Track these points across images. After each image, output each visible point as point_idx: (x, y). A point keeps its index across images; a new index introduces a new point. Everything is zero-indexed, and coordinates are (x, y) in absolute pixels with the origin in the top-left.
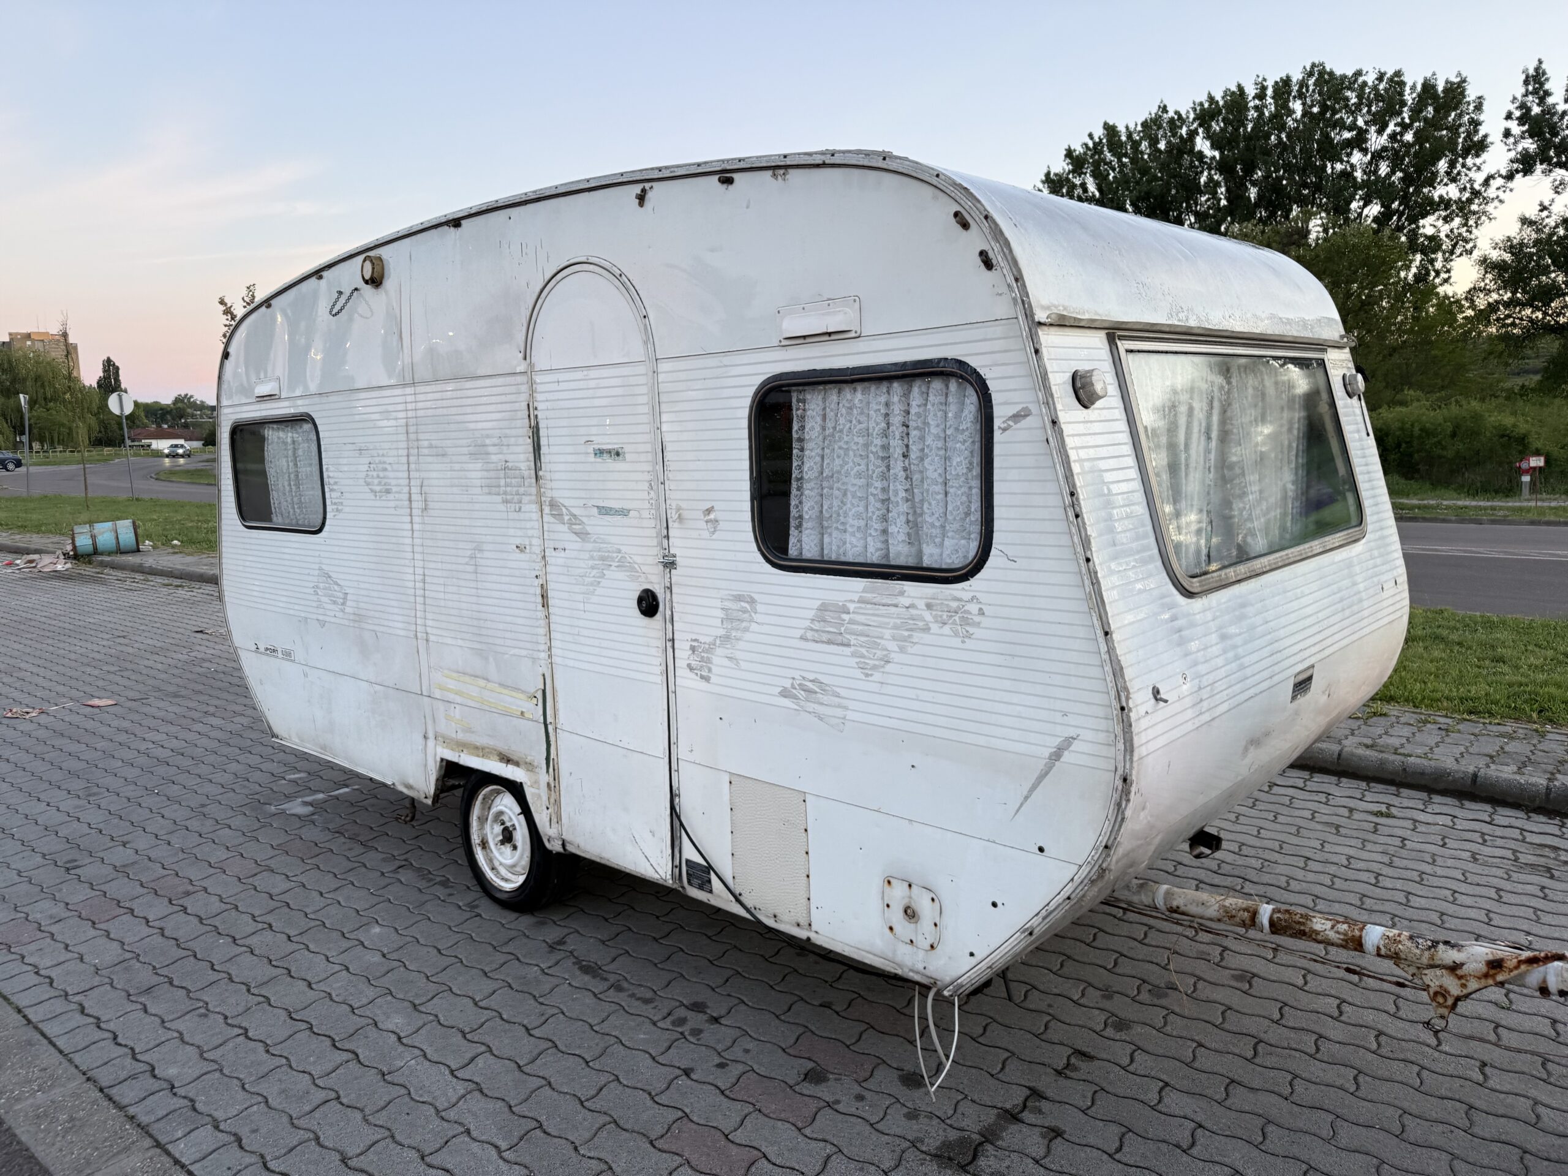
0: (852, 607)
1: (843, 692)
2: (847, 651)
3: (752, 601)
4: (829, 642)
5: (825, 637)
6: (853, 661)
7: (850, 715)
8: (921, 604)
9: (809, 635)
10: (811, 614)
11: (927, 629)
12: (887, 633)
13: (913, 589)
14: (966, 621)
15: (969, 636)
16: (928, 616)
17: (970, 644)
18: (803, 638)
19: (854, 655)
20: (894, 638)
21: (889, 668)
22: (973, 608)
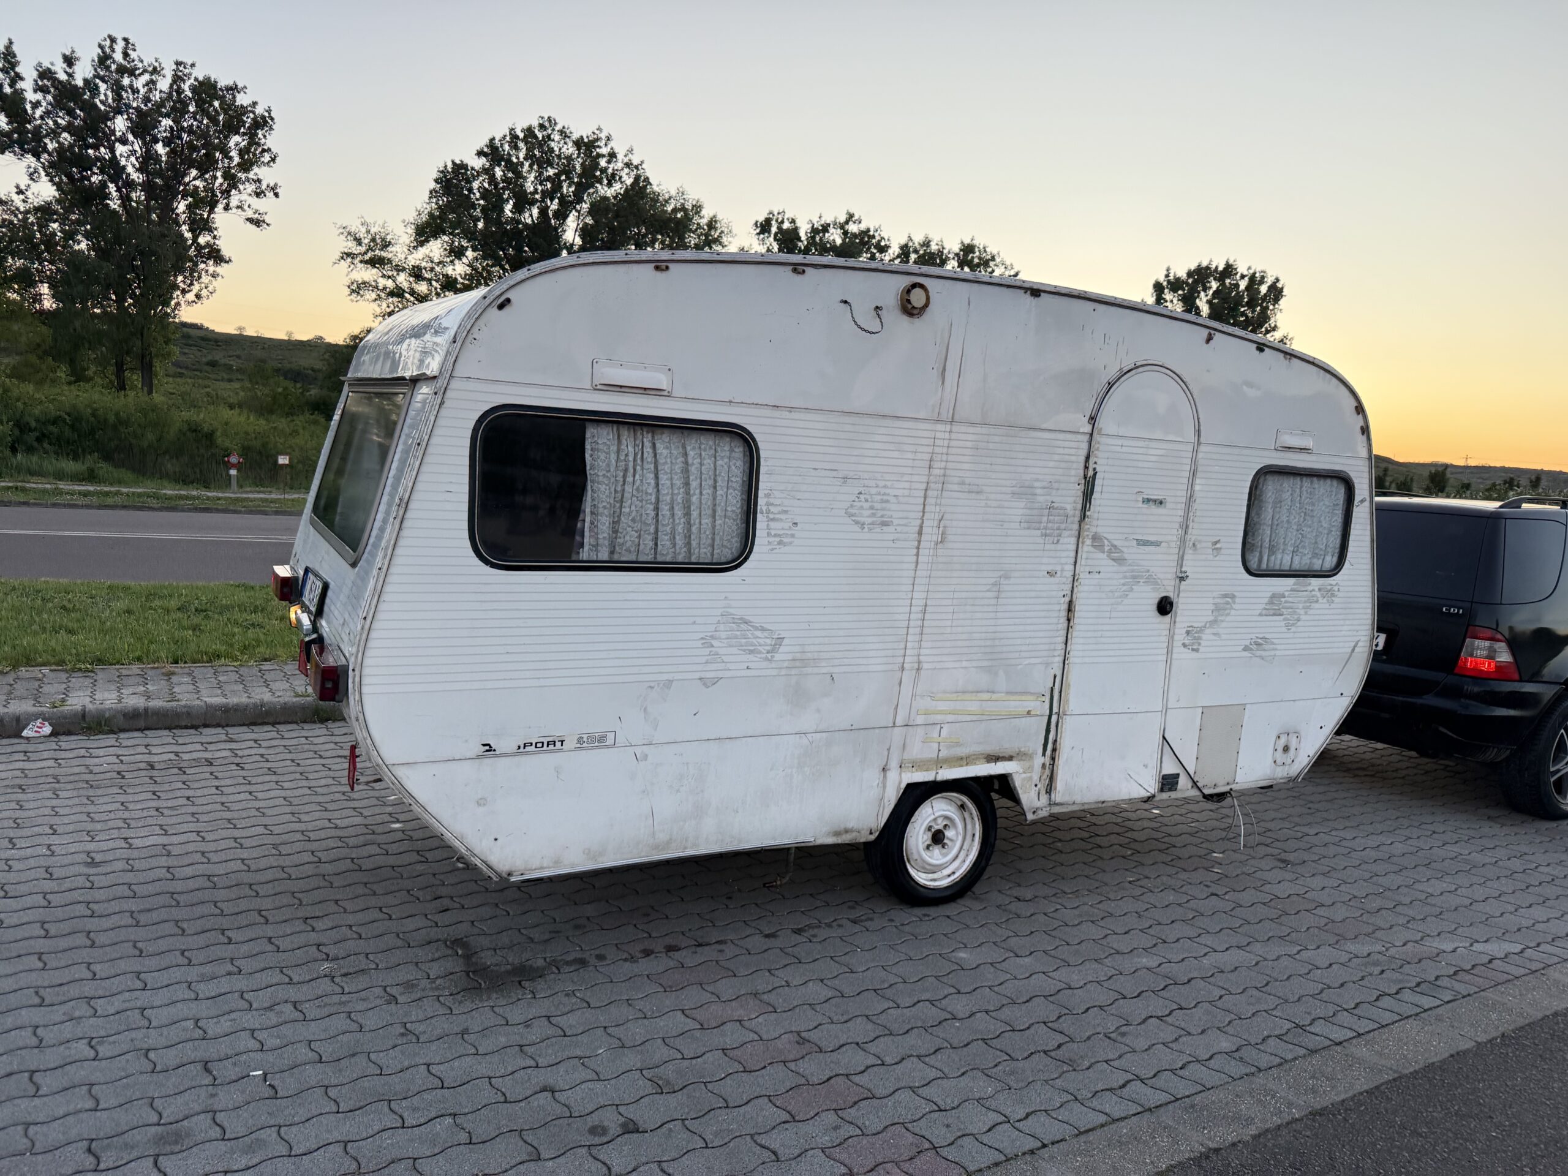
0: (1287, 594)
1: (1275, 641)
2: (1281, 618)
3: (1233, 597)
4: (1274, 615)
5: (1271, 612)
6: (1283, 624)
7: (1278, 653)
8: (1316, 589)
9: (1264, 612)
10: (1266, 600)
11: (1317, 601)
12: (1301, 606)
13: (1314, 581)
14: (1333, 595)
15: (1333, 602)
16: (1318, 594)
17: (1333, 606)
18: (1260, 615)
19: (1284, 620)
20: (1304, 608)
21: (1299, 623)
22: (1336, 588)
